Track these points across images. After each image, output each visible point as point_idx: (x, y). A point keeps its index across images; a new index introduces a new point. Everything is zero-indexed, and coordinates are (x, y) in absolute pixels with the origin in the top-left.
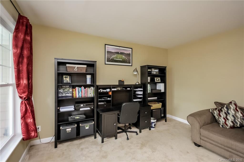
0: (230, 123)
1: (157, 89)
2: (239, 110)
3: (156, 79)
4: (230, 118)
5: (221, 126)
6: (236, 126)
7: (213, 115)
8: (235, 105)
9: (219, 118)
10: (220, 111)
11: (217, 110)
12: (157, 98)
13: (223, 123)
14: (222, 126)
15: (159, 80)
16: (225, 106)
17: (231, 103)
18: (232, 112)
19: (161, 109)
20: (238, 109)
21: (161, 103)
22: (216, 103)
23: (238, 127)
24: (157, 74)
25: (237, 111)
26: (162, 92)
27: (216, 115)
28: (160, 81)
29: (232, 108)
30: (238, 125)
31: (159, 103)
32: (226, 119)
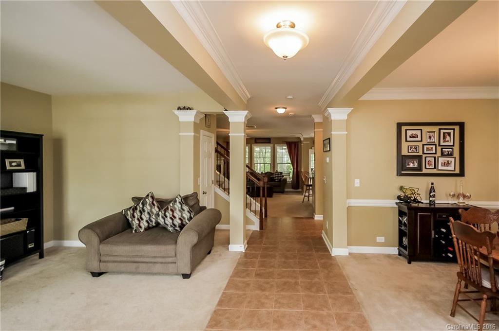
0: (144, 224)
1: (14, 186)
2: (156, 204)
3: (11, 163)
4: (145, 216)
5: (134, 232)
6: (151, 226)
7: (126, 218)
8: (153, 197)
9: (132, 221)
10: (135, 209)
11: (131, 210)
12: (12, 208)
13: (136, 227)
14: (136, 231)
15: (19, 165)
16: (142, 201)
17: (148, 195)
18: (147, 208)
19: (25, 231)
20: (155, 202)
21: (25, 219)
22: (134, 199)
23: (154, 227)
24: (11, 150)
25: (154, 205)
26: (28, 191)
27: (129, 217)
28: (23, 167)
29: (148, 202)
30: (154, 224)
31: (20, 220)
32: (140, 219)
